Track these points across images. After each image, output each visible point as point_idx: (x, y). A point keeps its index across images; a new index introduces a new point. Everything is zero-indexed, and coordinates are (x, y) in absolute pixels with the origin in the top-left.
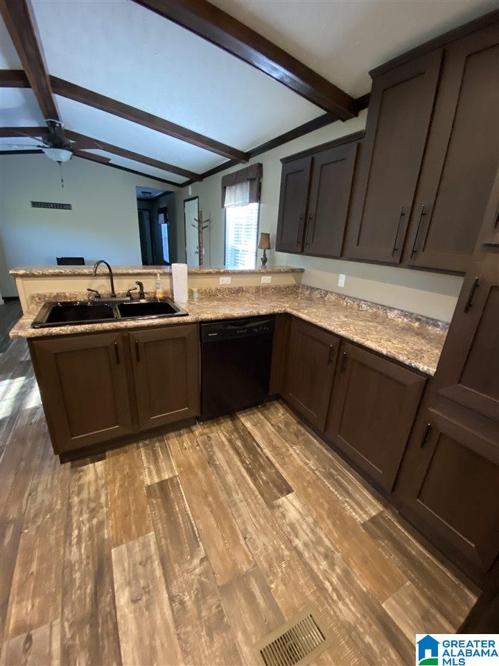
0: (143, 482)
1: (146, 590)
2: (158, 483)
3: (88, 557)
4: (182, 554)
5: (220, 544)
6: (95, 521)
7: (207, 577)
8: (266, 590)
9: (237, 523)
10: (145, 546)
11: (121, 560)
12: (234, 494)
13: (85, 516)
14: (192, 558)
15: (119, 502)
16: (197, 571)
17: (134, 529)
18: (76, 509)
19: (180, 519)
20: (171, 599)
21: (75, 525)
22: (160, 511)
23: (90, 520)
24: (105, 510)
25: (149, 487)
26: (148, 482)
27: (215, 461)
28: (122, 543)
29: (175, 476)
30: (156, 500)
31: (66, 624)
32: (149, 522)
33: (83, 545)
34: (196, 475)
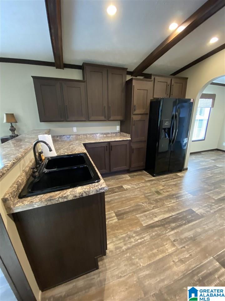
0: (116, 222)
1: (153, 214)
2: (117, 217)
3: (148, 233)
4: (142, 208)
5: (138, 200)
6: (134, 235)
7: (147, 202)
8: (147, 193)
9: (132, 197)
10: (141, 217)
11: (146, 222)
12: (123, 197)
13: (132, 240)
14: (143, 205)
15: (125, 229)
16: (146, 204)
17: (136, 221)
18: (129, 245)
19: (132, 209)
20: (153, 209)
21: (136, 243)
22: (129, 215)
23: (134, 237)
24: (129, 233)
25: (119, 219)
26: (116, 220)
27: (108, 201)
28: (141, 223)
29: (114, 212)
30: (124, 216)
31: (167, 232)
32: (133, 217)
33: (144, 236)
34: (114, 206)
